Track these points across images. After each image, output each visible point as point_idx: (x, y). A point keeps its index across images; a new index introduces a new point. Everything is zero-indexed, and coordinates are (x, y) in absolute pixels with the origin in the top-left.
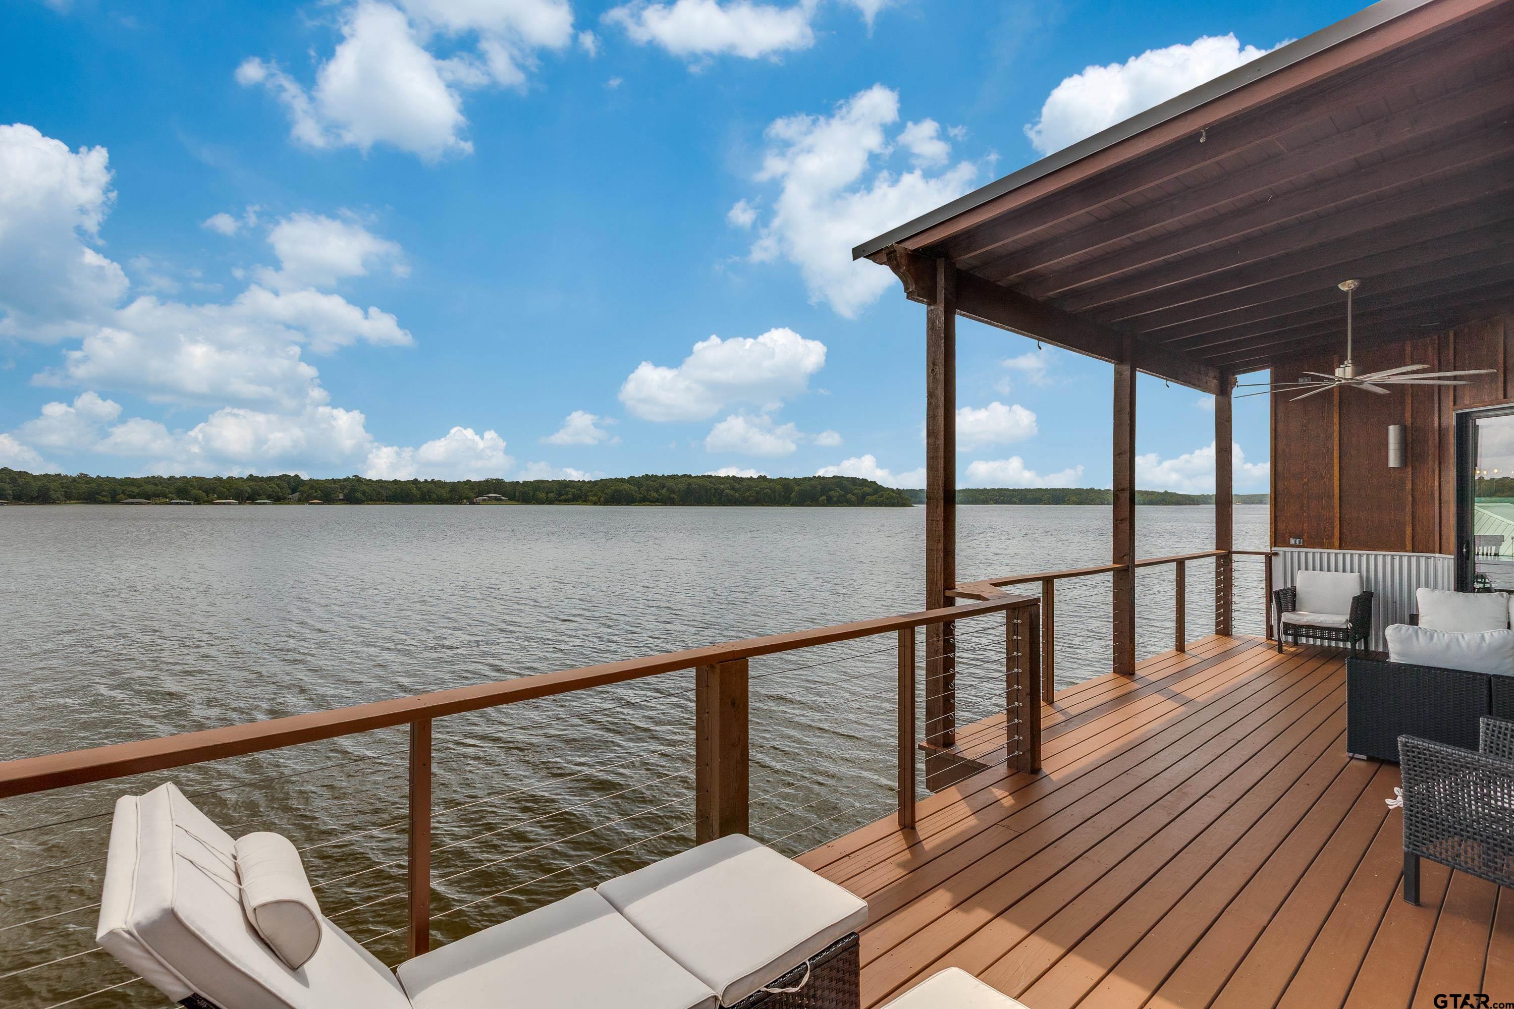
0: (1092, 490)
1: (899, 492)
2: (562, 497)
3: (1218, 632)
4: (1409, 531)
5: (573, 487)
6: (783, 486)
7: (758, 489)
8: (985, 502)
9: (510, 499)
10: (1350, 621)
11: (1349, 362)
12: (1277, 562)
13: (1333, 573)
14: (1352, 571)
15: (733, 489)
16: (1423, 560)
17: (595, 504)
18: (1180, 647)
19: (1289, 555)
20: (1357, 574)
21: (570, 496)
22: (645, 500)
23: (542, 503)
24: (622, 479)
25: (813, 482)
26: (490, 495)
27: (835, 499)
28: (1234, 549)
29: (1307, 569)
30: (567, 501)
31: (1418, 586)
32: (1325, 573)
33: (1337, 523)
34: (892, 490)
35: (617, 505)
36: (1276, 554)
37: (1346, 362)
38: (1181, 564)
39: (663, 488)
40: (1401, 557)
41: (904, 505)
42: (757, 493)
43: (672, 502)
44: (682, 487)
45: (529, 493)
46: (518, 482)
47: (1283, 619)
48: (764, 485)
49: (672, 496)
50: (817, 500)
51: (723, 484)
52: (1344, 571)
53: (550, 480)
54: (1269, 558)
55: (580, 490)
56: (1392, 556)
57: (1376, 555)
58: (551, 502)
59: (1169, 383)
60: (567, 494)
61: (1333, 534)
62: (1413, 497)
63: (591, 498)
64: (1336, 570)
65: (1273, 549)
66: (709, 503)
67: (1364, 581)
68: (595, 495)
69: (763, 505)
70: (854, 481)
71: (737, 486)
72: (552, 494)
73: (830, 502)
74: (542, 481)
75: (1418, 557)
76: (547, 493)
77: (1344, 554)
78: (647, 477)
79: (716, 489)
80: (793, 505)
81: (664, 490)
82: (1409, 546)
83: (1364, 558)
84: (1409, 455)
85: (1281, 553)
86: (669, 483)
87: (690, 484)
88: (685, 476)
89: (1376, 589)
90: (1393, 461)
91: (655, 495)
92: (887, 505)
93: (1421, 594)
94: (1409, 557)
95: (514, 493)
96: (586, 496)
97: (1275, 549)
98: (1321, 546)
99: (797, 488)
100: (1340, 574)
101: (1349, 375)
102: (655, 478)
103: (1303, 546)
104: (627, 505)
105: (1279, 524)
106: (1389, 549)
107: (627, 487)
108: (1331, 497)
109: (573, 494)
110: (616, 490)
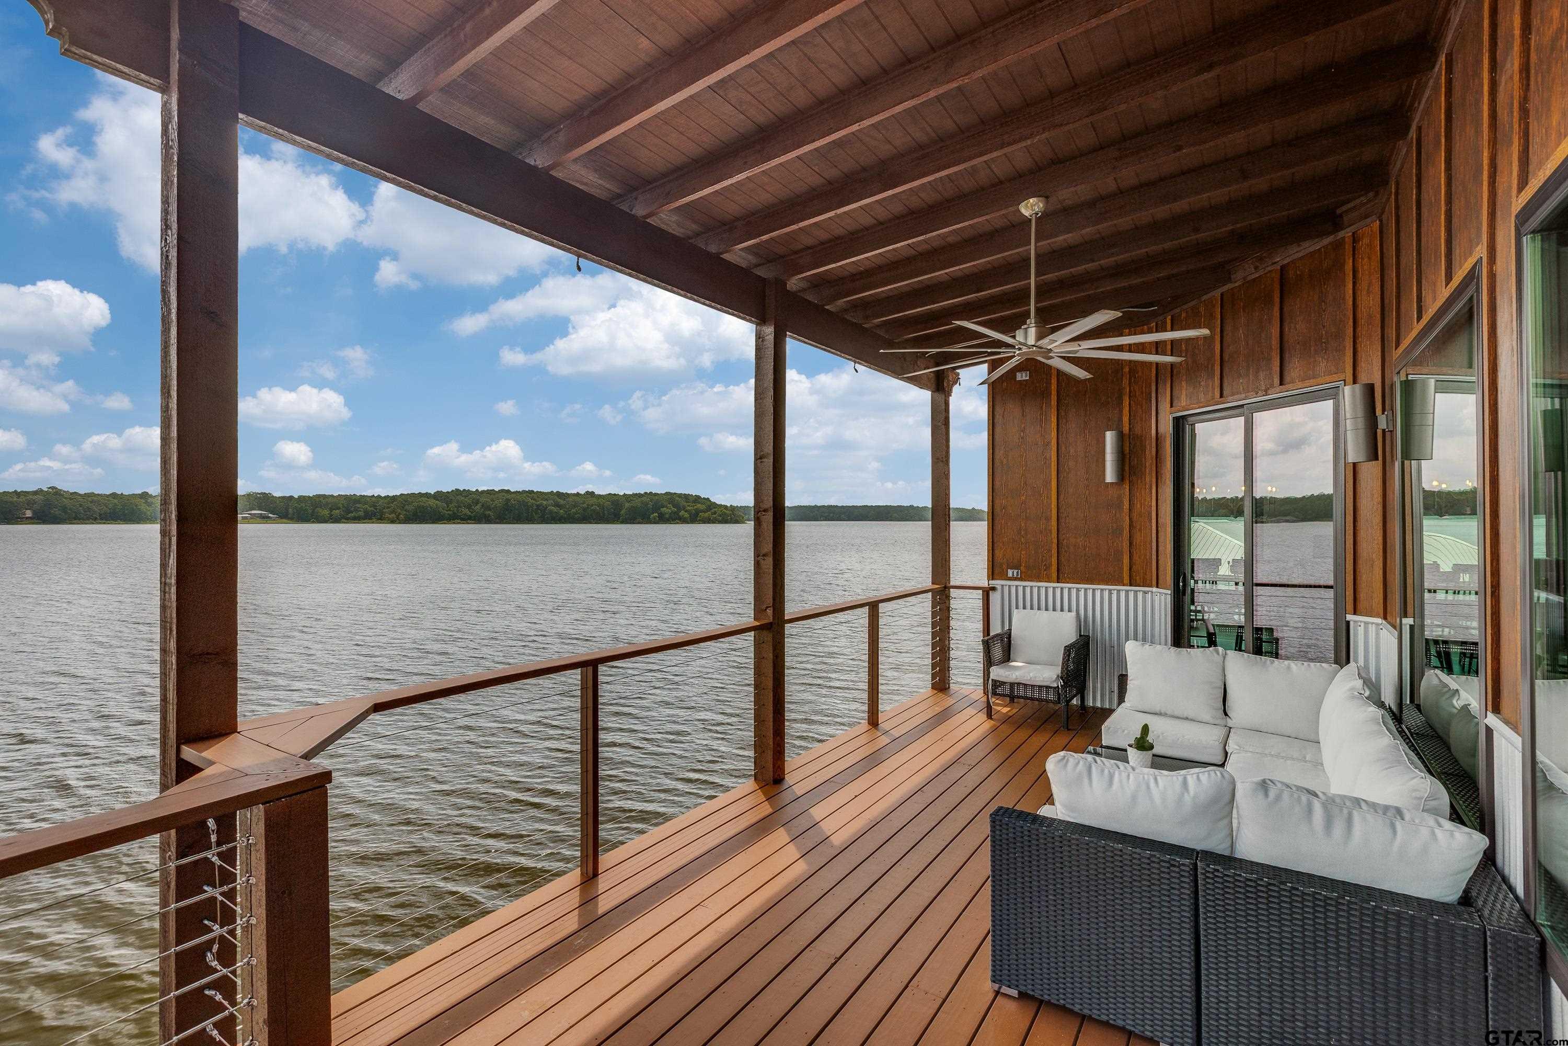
0: (911, 507)
1: (733, 509)
2: (350, 515)
3: (934, 687)
4: (1126, 561)
5: (365, 503)
6: (613, 503)
7: (585, 505)
8: (815, 519)
9: (281, 517)
10: (1062, 678)
11: (1032, 321)
12: (995, 598)
13: (1051, 612)
14: (1070, 610)
15: (557, 505)
16: (1140, 595)
17: (393, 522)
18: (873, 721)
19: (1006, 589)
20: (1074, 614)
21: (361, 514)
22: (454, 517)
23: (325, 521)
24: (427, 494)
25: (644, 499)
26: (253, 512)
27: (667, 516)
28: (952, 583)
29: (1024, 608)
30: (357, 519)
31: (1127, 639)
32: (1044, 613)
33: (1054, 551)
34: (726, 507)
35: (421, 523)
36: (994, 589)
37: (1028, 321)
38: (873, 607)
39: (477, 504)
40: (1119, 591)
41: (737, 522)
42: (584, 509)
43: (486, 520)
44: (498, 503)
45: (306, 510)
46: (291, 498)
47: (992, 676)
48: (592, 501)
49: (488, 512)
50: (649, 518)
51: (547, 500)
52: (1062, 610)
53: (335, 494)
54: (987, 593)
55: (374, 506)
56: (1110, 590)
57: (1094, 590)
58: (336, 520)
59: (857, 366)
60: (357, 510)
61: (1051, 565)
62: (1130, 519)
63: (387, 515)
64: (1054, 610)
65: (991, 582)
66: (529, 520)
67: (1081, 623)
68: (393, 512)
69: (591, 523)
70: (686, 497)
71: (562, 502)
72: (337, 511)
73: (663, 519)
74: (324, 496)
75: (1136, 592)
76: (331, 510)
77: (1062, 589)
78: (457, 492)
79: (537, 506)
80: (622, 522)
81: (478, 507)
82: (1126, 579)
83: (1082, 593)
84: (1127, 468)
85: (999, 587)
86: (483, 499)
87: (508, 500)
88: (502, 491)
89: (1093, 633)
90: (1110, 476)
91: (467, 511)
92: (720, 522)
93: (1131, 649)
94: (1127, 591)
95: (287, 509)
96: (382, 513)
97: (994, 583)
98: (1039, 579)
99: (627, 505)
100: (1058, 613)
101: (1031, 340)
102: (467, 493)
103: (1021, 579)
104: (433, 523)
105: (996, 552)
106: (1107, 583)
107: (432, 502)
108: (1048, 519)
109: (366, 512)
110: (419, 507)
